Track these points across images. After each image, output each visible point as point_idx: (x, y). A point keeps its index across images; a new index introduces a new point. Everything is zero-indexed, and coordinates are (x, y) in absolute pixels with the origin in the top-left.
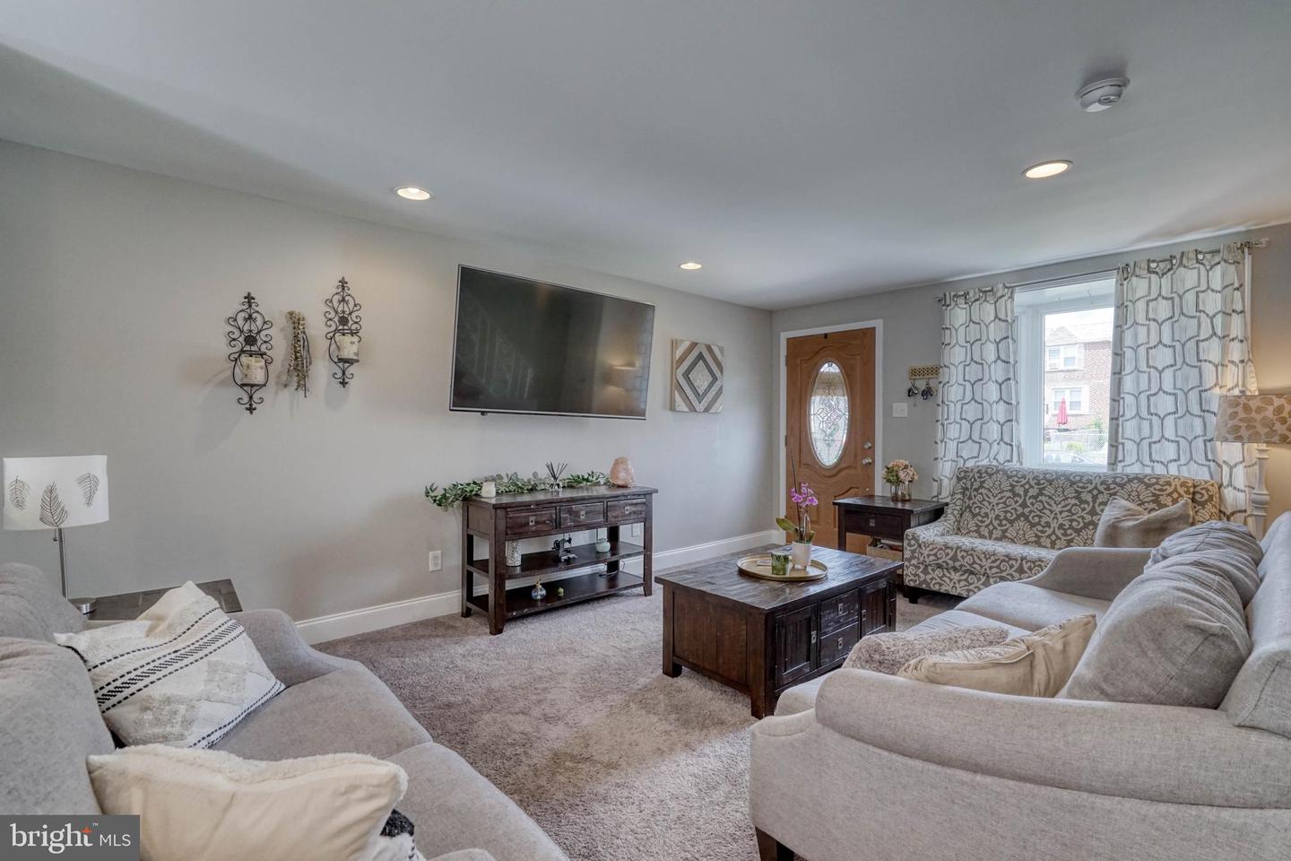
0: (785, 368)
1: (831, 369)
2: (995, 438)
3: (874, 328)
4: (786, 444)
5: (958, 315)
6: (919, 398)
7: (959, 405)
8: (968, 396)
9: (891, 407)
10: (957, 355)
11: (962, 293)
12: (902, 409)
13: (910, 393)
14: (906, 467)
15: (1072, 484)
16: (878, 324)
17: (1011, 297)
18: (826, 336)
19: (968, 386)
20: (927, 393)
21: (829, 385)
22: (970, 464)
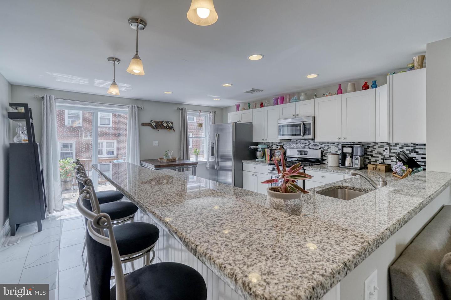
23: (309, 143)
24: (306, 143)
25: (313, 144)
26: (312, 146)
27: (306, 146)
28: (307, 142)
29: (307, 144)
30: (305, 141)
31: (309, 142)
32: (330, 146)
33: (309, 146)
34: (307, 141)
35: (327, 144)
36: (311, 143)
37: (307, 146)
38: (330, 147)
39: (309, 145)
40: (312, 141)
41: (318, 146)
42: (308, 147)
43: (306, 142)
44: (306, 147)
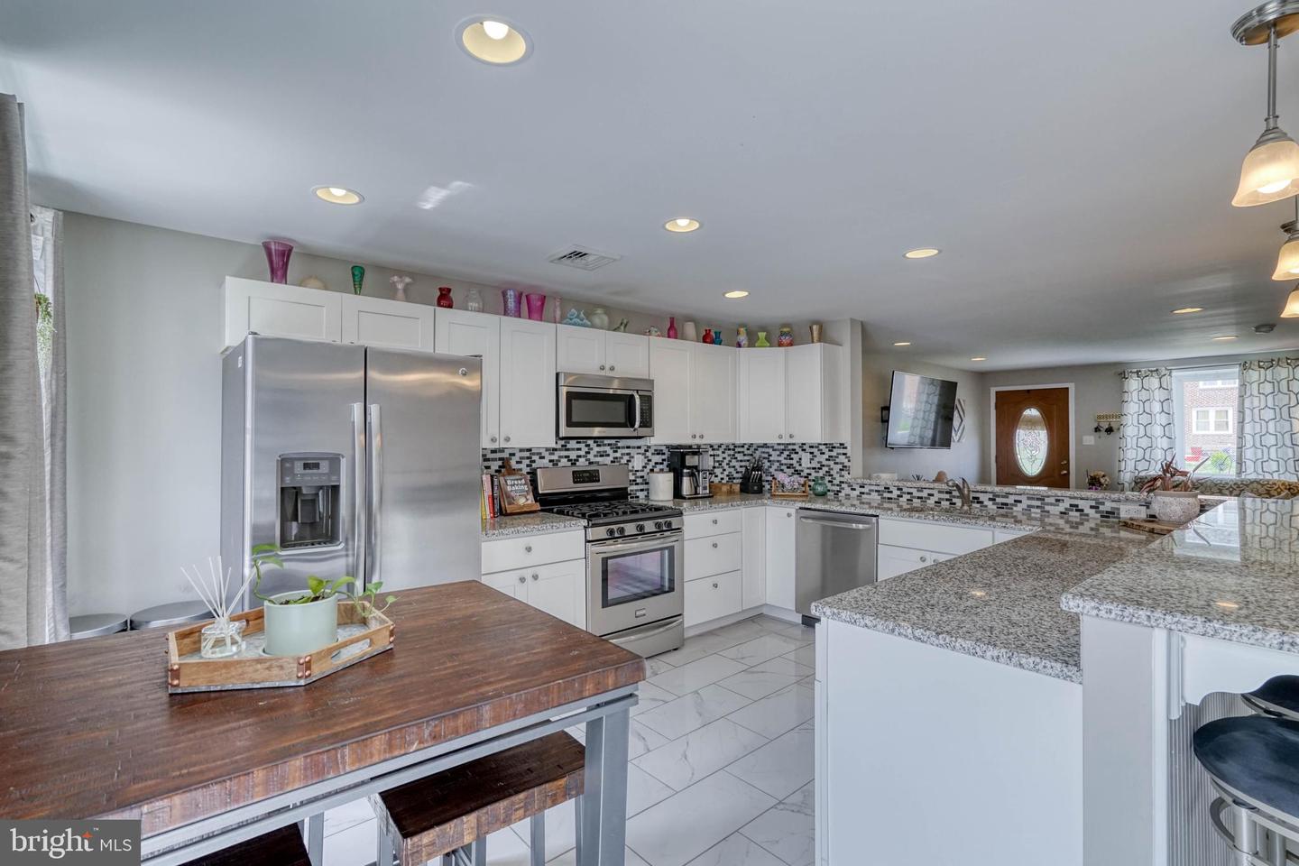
0: (995, 411)
1: (1032, 412)
2: (1160, 457)
3: (1067, 388)
4: (996, 462)
5: (1133, 384)
6: (1103, 434)
7: (1135, 439)
8: (1142, 433)
9: (1080, 438)
10: (1132, 408)
11: (1135, 370)
12: (1090, 440)
13: (1097, 429)
14: (1104, 476)
15: (1216, 485)
16: (1072, 387)
17: (1170, 375)
18: (1028, 391)
19: (1142, 428)
20: (1110, 430)
21: (1032, 423)
22: (1143, 474)
23: (586, 449)
24: (579, 449)
25: (598, 452)
26: (595, 456)
27: (580, 456)
28: (582, 446)
29: (582, 453)
30: (577, 443)
31: (588, 446)
32: (632, 455)
33: (589, 456)
34: (584, 442)
35: (627, 451)
36: (592, 449)
37: (584, 456)
38: (633, 457)
39: (588, 453)
40: (594, 442)
41: (608, 455)
42: (586, 460)
43: (578, 446)
44: (580, 459)
